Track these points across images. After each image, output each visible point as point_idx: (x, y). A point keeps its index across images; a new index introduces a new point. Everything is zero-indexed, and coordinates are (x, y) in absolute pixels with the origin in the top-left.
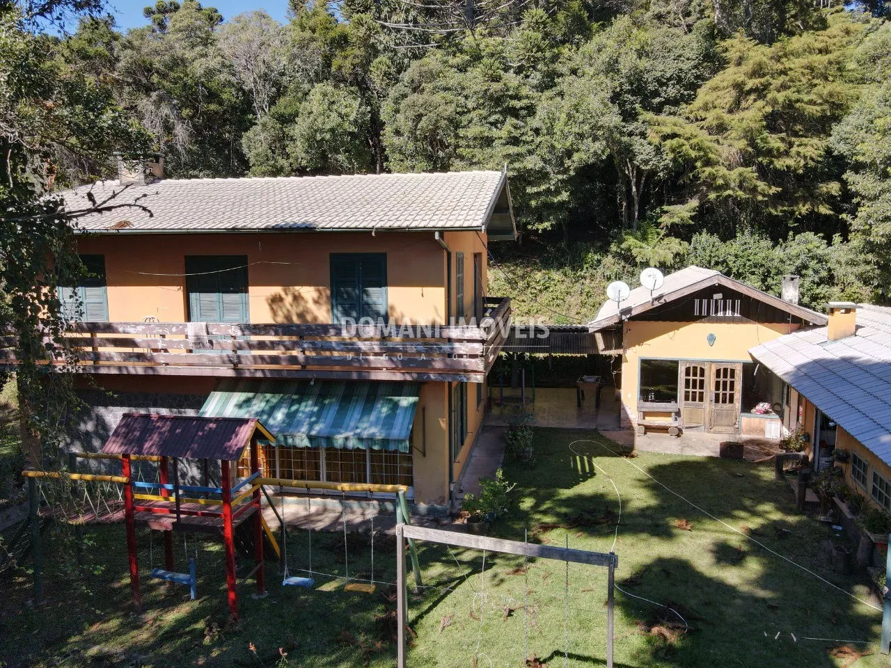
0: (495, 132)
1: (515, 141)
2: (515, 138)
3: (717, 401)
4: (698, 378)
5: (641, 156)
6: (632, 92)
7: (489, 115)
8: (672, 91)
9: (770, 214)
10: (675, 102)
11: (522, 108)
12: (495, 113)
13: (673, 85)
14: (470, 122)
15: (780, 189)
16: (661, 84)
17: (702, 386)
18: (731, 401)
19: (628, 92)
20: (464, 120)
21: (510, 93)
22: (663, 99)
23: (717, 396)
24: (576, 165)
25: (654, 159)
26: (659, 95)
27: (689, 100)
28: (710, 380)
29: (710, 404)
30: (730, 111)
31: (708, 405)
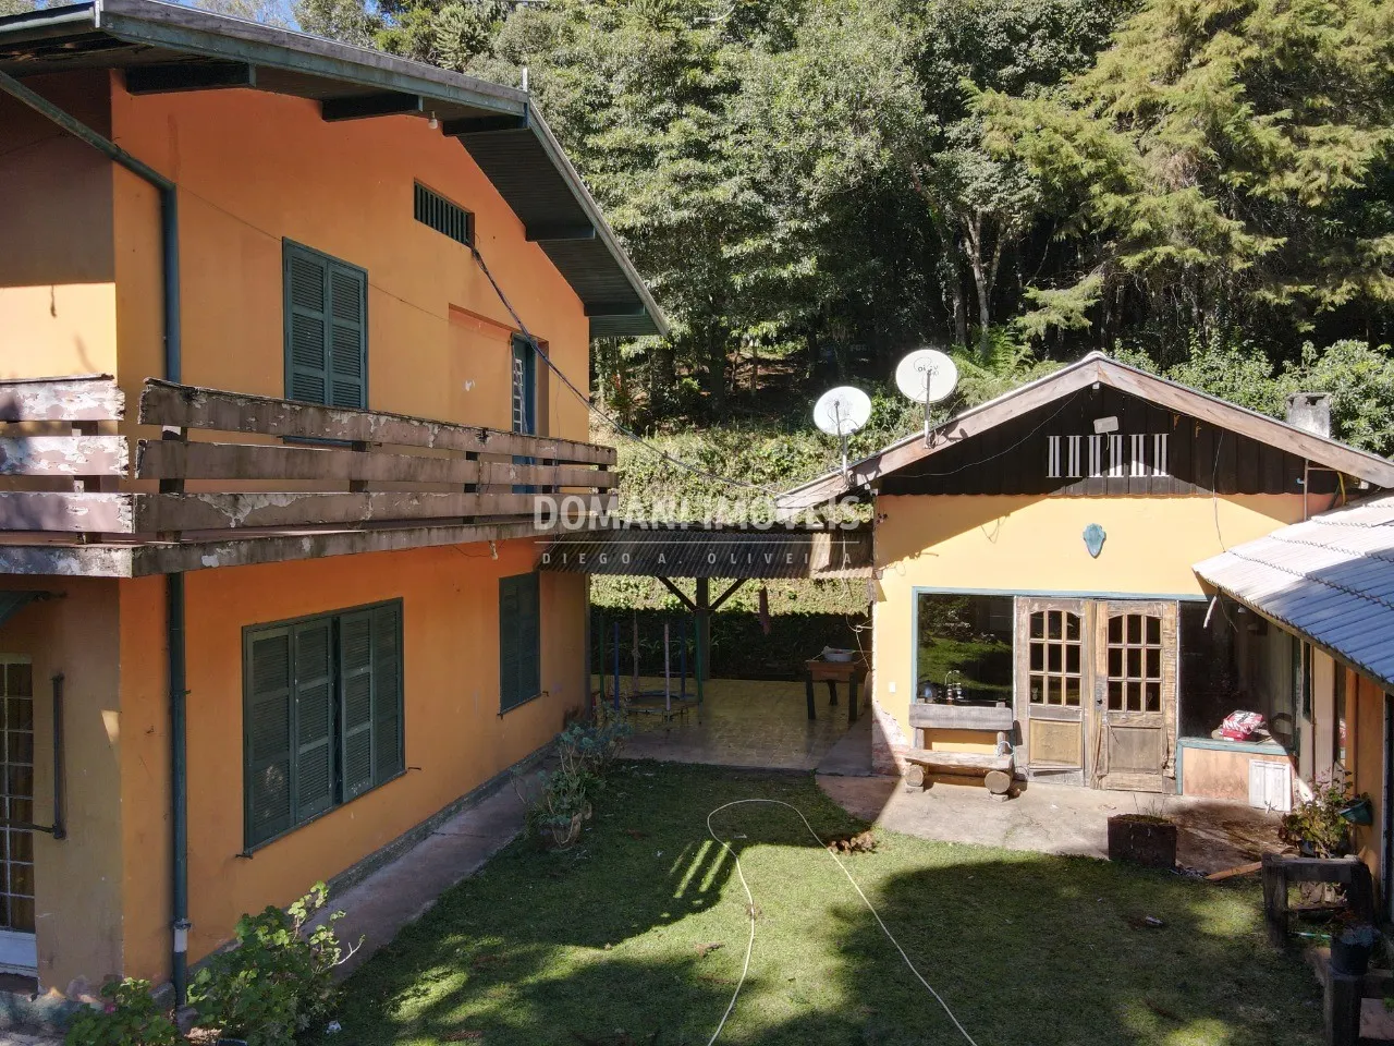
0: (660, 139)
1: (699, 151)
2: (698, 143)
3: (1114, 703)
4: (1064, 642)
5: (975, 185)
6: (953, 55)
7: (650, 105)
8: (1039, 53)
9: (1264, 303)
10: (1048, 76)
11: (717, 90)
12: (661, 100)
13: (1042, 38)
14: (613, 123)
15: (1282, 241)
16: (1016, 38)
17: (1074, 664)
18: (1154, 704)
19: (946, 55)
20: (602, 116)
21: (693, 57)
22: (1021, 70)
23: (1114, 688)
24: (820, 188)
25: (1000, 188)
26: (1013, 61)
27: (1077, 67)
28: (1095, 647)
29: (1097, 711)
30: (1170, 81)
31: (1091, 714)
